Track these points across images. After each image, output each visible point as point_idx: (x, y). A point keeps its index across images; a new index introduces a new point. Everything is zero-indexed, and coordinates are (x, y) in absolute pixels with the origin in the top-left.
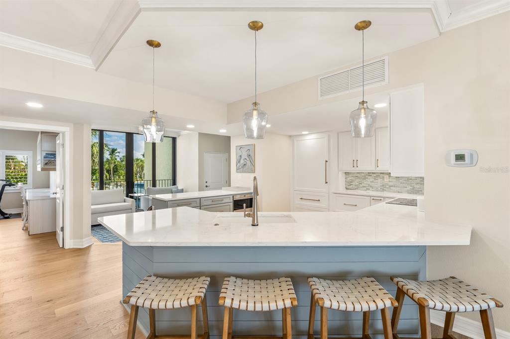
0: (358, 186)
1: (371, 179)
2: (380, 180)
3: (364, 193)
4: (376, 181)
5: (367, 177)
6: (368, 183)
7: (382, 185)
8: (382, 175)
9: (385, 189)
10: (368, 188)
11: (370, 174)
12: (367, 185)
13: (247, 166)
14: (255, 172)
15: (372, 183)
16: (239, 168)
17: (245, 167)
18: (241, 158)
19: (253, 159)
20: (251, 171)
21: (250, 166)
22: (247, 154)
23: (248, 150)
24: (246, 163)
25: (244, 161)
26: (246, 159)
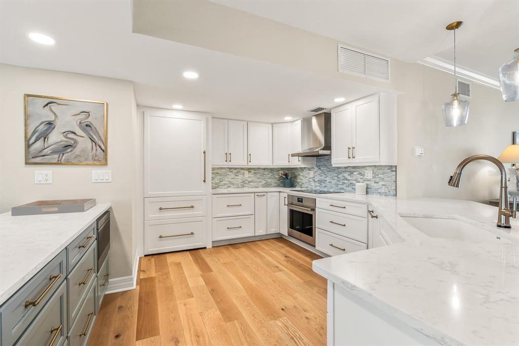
0: (219, 184)
1: (232, 175)
2: (240, 176)
3: (225, 191)
4: (237, 177)
5: (228, 173)
6: (229, 180)
7: (242, 181)
8: (242, 171)
9: (245, 185)
10: (229, 185)
11: (232, 170)
12: (228, 183)
13: (77, 150)
14: (107, 165)
15: (233, 180)
16: (42, 154)
17: (71, 151)
18: (54, 128)
19: (101, 135)
20: (95, 160)
21: (91, 151)
22: (80, 123)
23: (82, 112)
24: (76, 142)
25: (66, 137)
26: (75, 133)
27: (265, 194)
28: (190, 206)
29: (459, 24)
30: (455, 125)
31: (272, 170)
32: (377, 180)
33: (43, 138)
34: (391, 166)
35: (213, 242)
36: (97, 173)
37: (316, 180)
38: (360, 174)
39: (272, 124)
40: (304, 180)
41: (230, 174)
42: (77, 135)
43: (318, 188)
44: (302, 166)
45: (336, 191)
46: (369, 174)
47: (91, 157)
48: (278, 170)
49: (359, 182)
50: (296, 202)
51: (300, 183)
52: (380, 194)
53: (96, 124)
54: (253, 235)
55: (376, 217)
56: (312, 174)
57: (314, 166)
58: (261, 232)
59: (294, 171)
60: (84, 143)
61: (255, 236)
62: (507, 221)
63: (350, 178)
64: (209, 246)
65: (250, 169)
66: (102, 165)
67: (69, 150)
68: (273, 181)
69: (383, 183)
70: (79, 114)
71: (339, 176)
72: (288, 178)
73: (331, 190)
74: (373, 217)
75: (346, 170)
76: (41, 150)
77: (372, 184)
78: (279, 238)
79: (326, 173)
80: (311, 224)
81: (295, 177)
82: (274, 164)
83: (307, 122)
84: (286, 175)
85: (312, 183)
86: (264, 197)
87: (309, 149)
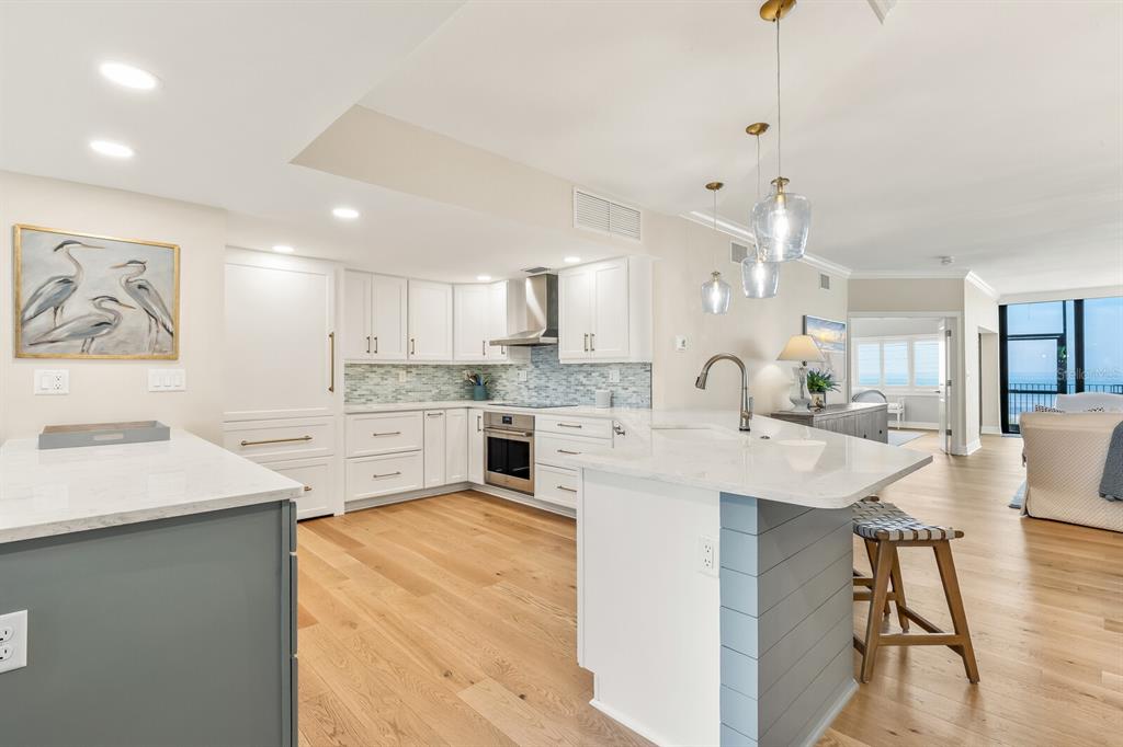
1: (375, 378)
2: (391, 381)
4: (386, 382)
5: (368, 374)
6: (369, 387)
7: (394, 389)
8: (394, 371)
9: (399, 397)
10: (370, 398)
11: (374, 369)
12: (368, 393)
13: (120, 333)
14: (176, 359)
15: (377, 387)
16: (50, 339)
17: (109, 333)
18: (75, 289)
19: (167, 305)
20: (155, 350)
21: (147, 333)
22: (127, 281)
23: (131, 262)
24: (118, 316)
25: (99, 307)
26: (117, 301)
27: (442, 411)
28: (303, 436)
29: (719, 186)
30: (715, 311)
31: (449, 368)
32: (626, 385)
33: (52, 308)
34: (645, 364)
35: (346, 503)
36: (158, 374)
37: (531, 386)
38: (602, 375)
39: (453, 285)
40: (510, 387)
41: (373, 375)
42: (121, 304)
43: (535, 399)
44: (508, 362)
45: (565, 403)
46: (614, 376)
47: (147, 346)
48: (461, 368)
49: (600, 388)
50: (499, 423)
51: (502, 393)
52: (630, 405)
53: (157, 284)
54: (421, 487)
55: (624, 433)
56: (523, 376)
57: (528, 362)
58: (436, 480)
59: (490, 370)
60: (133, 318)
61: (424, 490)
62: (747, 423)
63: (588, 383)
64: (339, 511)
65: (410, 366)
66: (168, 359)
67: (105, 331)
68: (451, 389)
69: (634, 389)
70: (124, 266)
71: (570, 379)
72: (479, 383)
73: (557, 403)
74: (619, 433)
75: (582, 369)
76: (47, 330)
77: (620, 391)
78: (469, 490)
79: (548, 374)
80: (527, 463)
81: (493, 381)
82: (456, 359)
83: (516, 287)
84: (476, 377)
85: (525, 392)
86: (442, 418)
87: (522, 333)
